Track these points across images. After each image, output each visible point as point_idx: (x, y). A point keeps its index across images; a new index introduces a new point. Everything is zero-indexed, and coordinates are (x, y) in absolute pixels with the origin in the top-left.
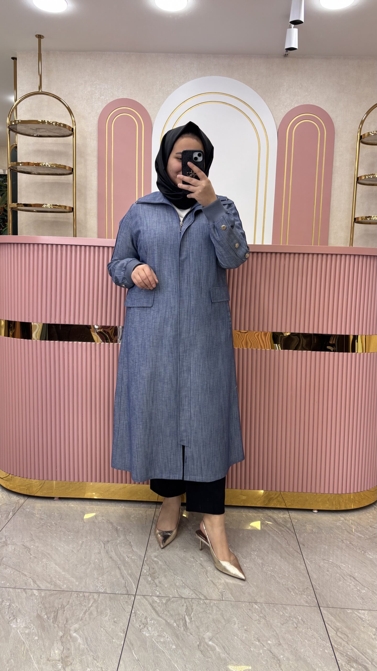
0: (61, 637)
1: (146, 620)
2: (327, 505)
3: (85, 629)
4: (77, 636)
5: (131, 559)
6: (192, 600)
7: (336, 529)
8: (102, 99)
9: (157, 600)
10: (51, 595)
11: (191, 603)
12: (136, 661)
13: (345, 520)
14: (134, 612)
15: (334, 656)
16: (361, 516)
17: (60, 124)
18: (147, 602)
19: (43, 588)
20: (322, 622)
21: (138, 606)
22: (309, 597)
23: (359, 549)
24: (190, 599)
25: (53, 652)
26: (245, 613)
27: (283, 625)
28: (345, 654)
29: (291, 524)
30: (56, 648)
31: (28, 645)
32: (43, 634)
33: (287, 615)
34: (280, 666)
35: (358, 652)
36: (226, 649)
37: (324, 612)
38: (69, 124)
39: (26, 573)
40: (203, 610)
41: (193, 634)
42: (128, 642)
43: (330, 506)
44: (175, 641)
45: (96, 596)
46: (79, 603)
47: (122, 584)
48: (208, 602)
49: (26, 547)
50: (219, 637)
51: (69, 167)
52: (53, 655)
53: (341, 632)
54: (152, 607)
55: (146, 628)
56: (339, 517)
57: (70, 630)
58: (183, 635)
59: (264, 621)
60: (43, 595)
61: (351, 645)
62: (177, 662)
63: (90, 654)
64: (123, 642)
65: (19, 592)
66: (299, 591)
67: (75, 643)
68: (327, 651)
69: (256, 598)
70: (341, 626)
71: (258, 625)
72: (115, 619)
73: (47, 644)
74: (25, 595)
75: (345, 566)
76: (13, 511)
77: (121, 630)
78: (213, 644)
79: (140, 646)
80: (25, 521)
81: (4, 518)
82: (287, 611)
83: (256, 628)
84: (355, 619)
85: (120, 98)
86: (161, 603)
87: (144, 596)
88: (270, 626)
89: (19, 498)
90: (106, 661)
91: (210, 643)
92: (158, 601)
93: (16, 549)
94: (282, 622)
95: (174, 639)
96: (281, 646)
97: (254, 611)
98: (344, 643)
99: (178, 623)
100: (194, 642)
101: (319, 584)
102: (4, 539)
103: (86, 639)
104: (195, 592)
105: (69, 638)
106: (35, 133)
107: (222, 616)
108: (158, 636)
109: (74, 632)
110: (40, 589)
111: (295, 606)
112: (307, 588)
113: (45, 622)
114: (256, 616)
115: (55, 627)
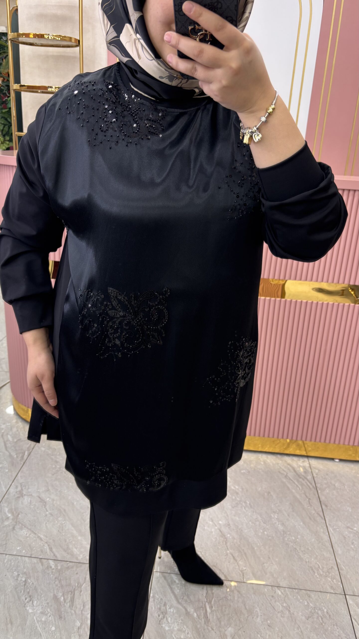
0: (79, 628)
1: (164, 608)
9: (176, 580)
10: (68, 568)
14: (153, 596)
18: (165, 581)
19: (59, 557)
20: (348, 617)
22: (335, 581)
26: (268, 601)
27: (308, 619)
29: (311, 476)
32: (60, 624)
33: (312, 605)
37: (350, 602)
39: (42, 536)
40: (224, 596)
41: (214, 629)
48: (229, 584)
49: (42, 501)
51: (75, 39)
54: (171, 589)
55: (165, 619)
58: (204, 630)
59: (288, 613)
60: (59, 568)
65: (35, 563)
66: (323, 571)
69: (279, 580)
71: (281, 619)
74: (41, 567)
81: (19, 459)
82: (311, 599)
83: (279, 623)
87: (163, 573)
88: (294, 620)
93: (32, 502)
94: (307, 616)
97: (277, 598)
99: (198, 613)
101: (344, 562)
107: (244, 605)
108: (179, 630)
110: (56, 559)
111: (319, 592)
112: (332, 567)
113: (61, 606)
114: (279, 606)
115: (72, 614)
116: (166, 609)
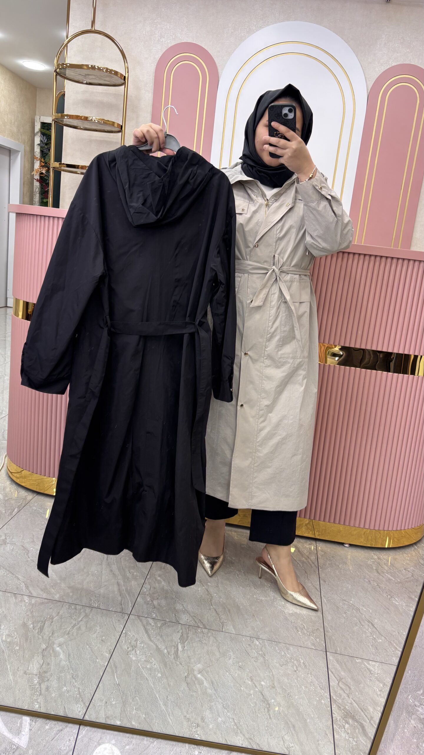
0: (44, 650)
1: (135, 643)
2: (362, 540)
3: (70, 644)
4: (60, 650)
5: (133, 574)
6: (189, 627)
7: (365, 567)
8: (162, 41)
9: (151, 623)
10: (42, 603)
11: (188, 630)
12: (116, 685)
13: (379, 558)
14: (125, 633)
15: (330, 708)
16: (397, 557)
17: (111, 70)
18: (140, 623)
19: (35, 594)
20: (325, 669)
21: (130, 626)
22: (318, 640)
23: (386, 592)
24: (188, 626)
25: (31, 666)
26: (243, 648)
27: (281, 666)
28: (342, 708)
29: (316, 557)
30: (36, 661)
31: (8, 654)
32: (25, 645)
33: (289, 656)
34: (268, 711)
35: (358, 707)
36: (215, 684)
37: (330, 657)
38: (122, 71)
39: (20, 577)
40: (199, 639)
41: (183, 663)
42: (112, 664)
43: (365, 541)
44: (162, 669)
45: (88, 610)
46: (70, 615)
47: (118, 601)
48: (206, 631)
49: (24, 548)
50: (209, 671)
51: (118, 124)
52: (31, 668)
53: (343, 682)
54: (145, 629)
55: (134, 651)
56: (373, 555)
57: (54, 643)
58: (172, 663)
59: (262, 659)
60: (33, 602)
61: (352, 699)
62: (159, 692)
63: (69, 672)
64: (107, 663)
65: (8, 597)
66: (308, 632)
67: (57, 659)
68: (323, 702)
69: (259, 633)
70: (346, 676)
71: (254, 663)
72: (104, 638)
73: (27, 656)
74: (14, 600)
75: (365, 609)
76: (18, 507)
77: (107, 650)
78: (202, 677)
79: (124, 670)
80: (29, 520)
81: (8, 514)
82: (289, 651)
83: (251, 666)
84: (362, 670)
85: (183, 41)
86: (156, 626)
87: (139, 616)
88: (267, 666)
89: (27, 494)
90: (85, 682)
91: (199, 676)
92: (153, 624)
93: (14, 549)
94: (282, 663)
95: (161, 666)
96: (274, 689)
97: (253, 646)
98: (344, 695)
99: (169, 650)
100: (181, 673)
101: (331, 626)
102: (3, 537)
103: (69, 655)
104: (194, 619)
105: (52, 652)
106: (85, 79)
107: (218, 648)
108: (145, 661)
109: (58, 647)
110: (31, 595)
111: (299, 647)
112: (318, 629)
113: (29, 631)
114: (255, 653)
115: (39, 638)
116: (137, 644)
